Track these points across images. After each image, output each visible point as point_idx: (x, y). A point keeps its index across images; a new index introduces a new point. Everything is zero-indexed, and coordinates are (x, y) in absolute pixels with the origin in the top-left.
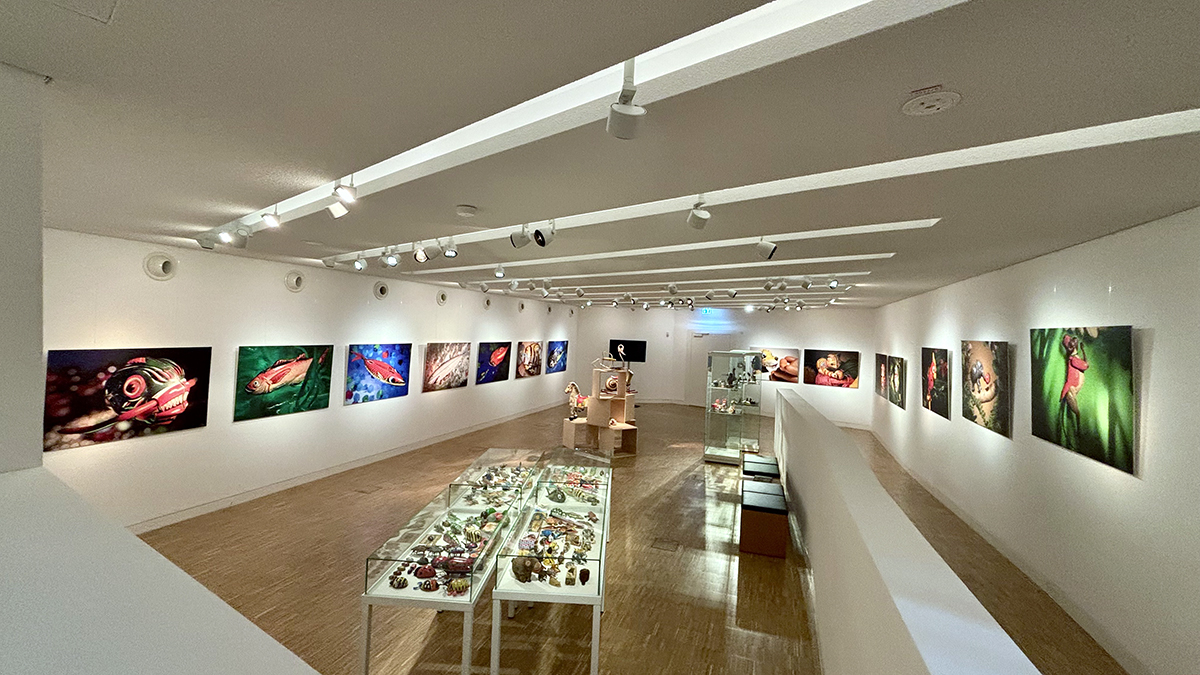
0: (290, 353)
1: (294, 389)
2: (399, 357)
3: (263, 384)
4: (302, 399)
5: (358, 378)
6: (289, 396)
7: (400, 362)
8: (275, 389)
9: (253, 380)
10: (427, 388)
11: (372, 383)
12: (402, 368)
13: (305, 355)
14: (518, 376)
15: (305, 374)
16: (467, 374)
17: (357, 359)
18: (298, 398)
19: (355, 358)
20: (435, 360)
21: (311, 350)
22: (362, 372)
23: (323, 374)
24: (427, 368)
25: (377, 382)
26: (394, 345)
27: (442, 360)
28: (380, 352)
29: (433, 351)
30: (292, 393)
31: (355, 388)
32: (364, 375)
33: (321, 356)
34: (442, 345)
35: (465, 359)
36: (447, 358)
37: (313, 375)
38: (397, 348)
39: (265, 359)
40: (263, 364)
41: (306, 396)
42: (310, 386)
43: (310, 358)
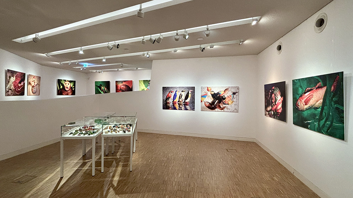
3: (301, 104)
4: (322, 122)
8: (307, 109)
9: (298, 100)
13: (320, 84)
15: (322, 101)
18: (320, 120)
23: (336, 102)
33: (333, 84)
37: (327, 101)
41: (324, 120)
42: (326, 112)
43: (324, 86)
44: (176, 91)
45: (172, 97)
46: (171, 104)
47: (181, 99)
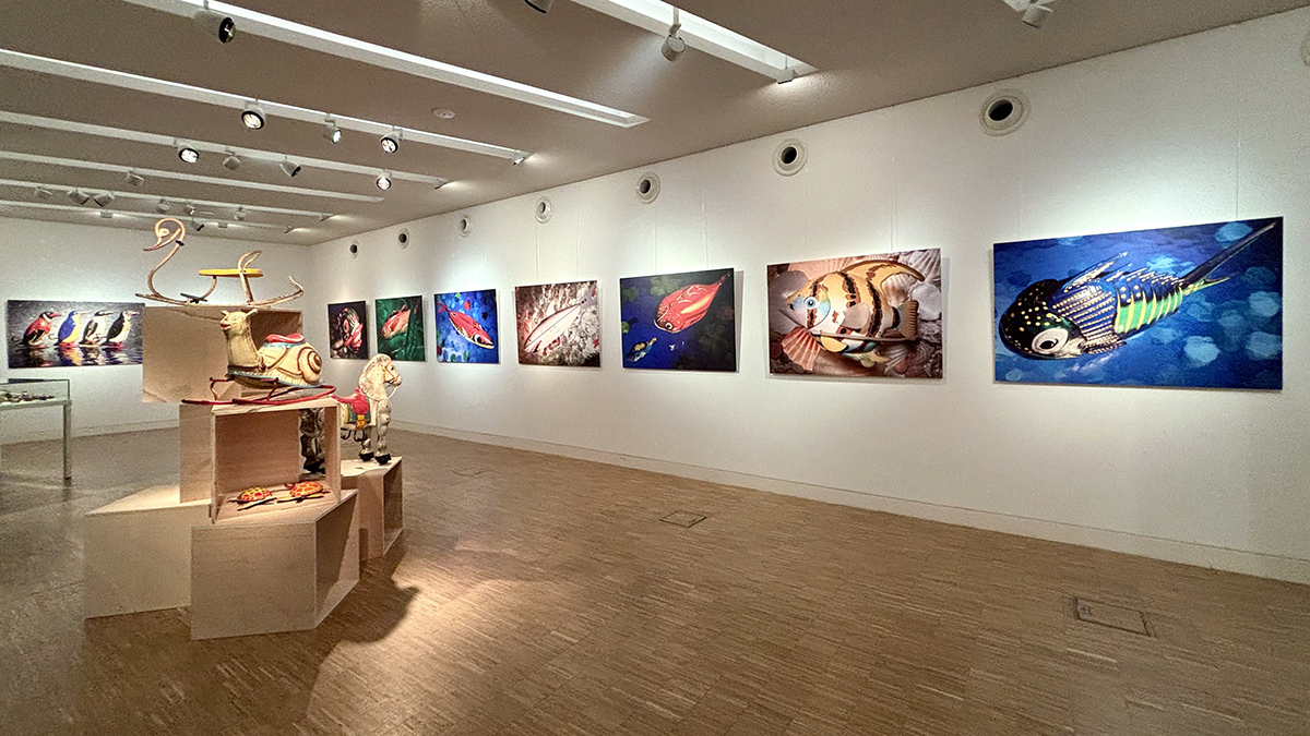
1: (403, 339)
2: (483, 309)
4: (408, 348)
5: (445, 331)
6: (401, 345)
7: (485, 316)
8: (393, 336)
10: (526, 358)
12: (487, 323)
13: (406, 306)
15: (407, 326)
16: (596, 343)
17: (442, 311)
18: (406, 346)
19: (440, 310)
20: (531, 314)
23: (418, 325)
24: (520, 326)
26: (475, 293)
29: (526, 299)
31: (443, 345)
33: (415, 307)
34: (538, 289)
38: (479, 296)
43: (408, 309)
44: (71, 314)
45: (55, 331)
46: (52, 350)
47: (94, 335)
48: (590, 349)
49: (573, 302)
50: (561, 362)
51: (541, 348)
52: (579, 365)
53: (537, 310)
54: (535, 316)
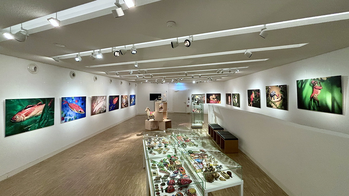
0: (33, 102)
1: (37, 118)
2: (82, 102)
3: (21, 117)
4: (41, 123)
5: (66, 111)
6: (35, 121)
7: (82, 104)
9: (15, 115)
10: (93, 114)
11: (72, 113)
12: (83, 106)
13: (42, 102)
14: (122, 107)
15: (42, 111)
16: (106, 108)
17: (65, 103)
19: (64, 103)
20: (95, 103)
21: (44, 100)
22: (67, 109)
23: (51, 110)
24: (92, 106)
25: (74, 112)
26: (80, 97)
27: (97, 103)
28: (74, 100)
29: (94, 99)
30: (36, 120)
31: (65, 116)
32: (68, 110)
33: (49, 103)
34: (97, 97)
35: (105, 102)
36: (99, 102)
37: (46, 111)
38: (81, 98)
39: (21, 105)
40: (19, 108)
41: (43, 121)
42: (45, 116)
43: (44, 103)
48: (105, 109)
49: (103, 100)
50: (100, 113)
51: (96, 111)
52: (103, 112)
53: (96, 102)
54: (96, 103)
